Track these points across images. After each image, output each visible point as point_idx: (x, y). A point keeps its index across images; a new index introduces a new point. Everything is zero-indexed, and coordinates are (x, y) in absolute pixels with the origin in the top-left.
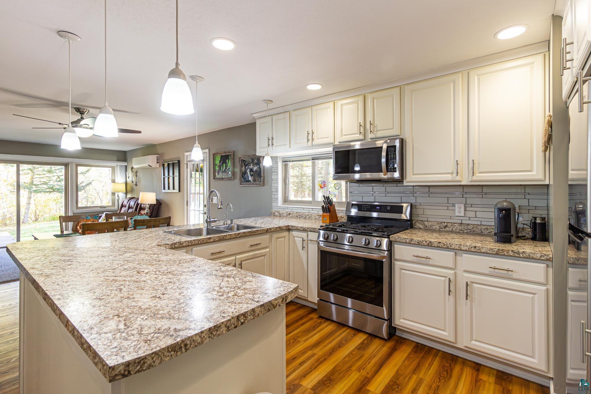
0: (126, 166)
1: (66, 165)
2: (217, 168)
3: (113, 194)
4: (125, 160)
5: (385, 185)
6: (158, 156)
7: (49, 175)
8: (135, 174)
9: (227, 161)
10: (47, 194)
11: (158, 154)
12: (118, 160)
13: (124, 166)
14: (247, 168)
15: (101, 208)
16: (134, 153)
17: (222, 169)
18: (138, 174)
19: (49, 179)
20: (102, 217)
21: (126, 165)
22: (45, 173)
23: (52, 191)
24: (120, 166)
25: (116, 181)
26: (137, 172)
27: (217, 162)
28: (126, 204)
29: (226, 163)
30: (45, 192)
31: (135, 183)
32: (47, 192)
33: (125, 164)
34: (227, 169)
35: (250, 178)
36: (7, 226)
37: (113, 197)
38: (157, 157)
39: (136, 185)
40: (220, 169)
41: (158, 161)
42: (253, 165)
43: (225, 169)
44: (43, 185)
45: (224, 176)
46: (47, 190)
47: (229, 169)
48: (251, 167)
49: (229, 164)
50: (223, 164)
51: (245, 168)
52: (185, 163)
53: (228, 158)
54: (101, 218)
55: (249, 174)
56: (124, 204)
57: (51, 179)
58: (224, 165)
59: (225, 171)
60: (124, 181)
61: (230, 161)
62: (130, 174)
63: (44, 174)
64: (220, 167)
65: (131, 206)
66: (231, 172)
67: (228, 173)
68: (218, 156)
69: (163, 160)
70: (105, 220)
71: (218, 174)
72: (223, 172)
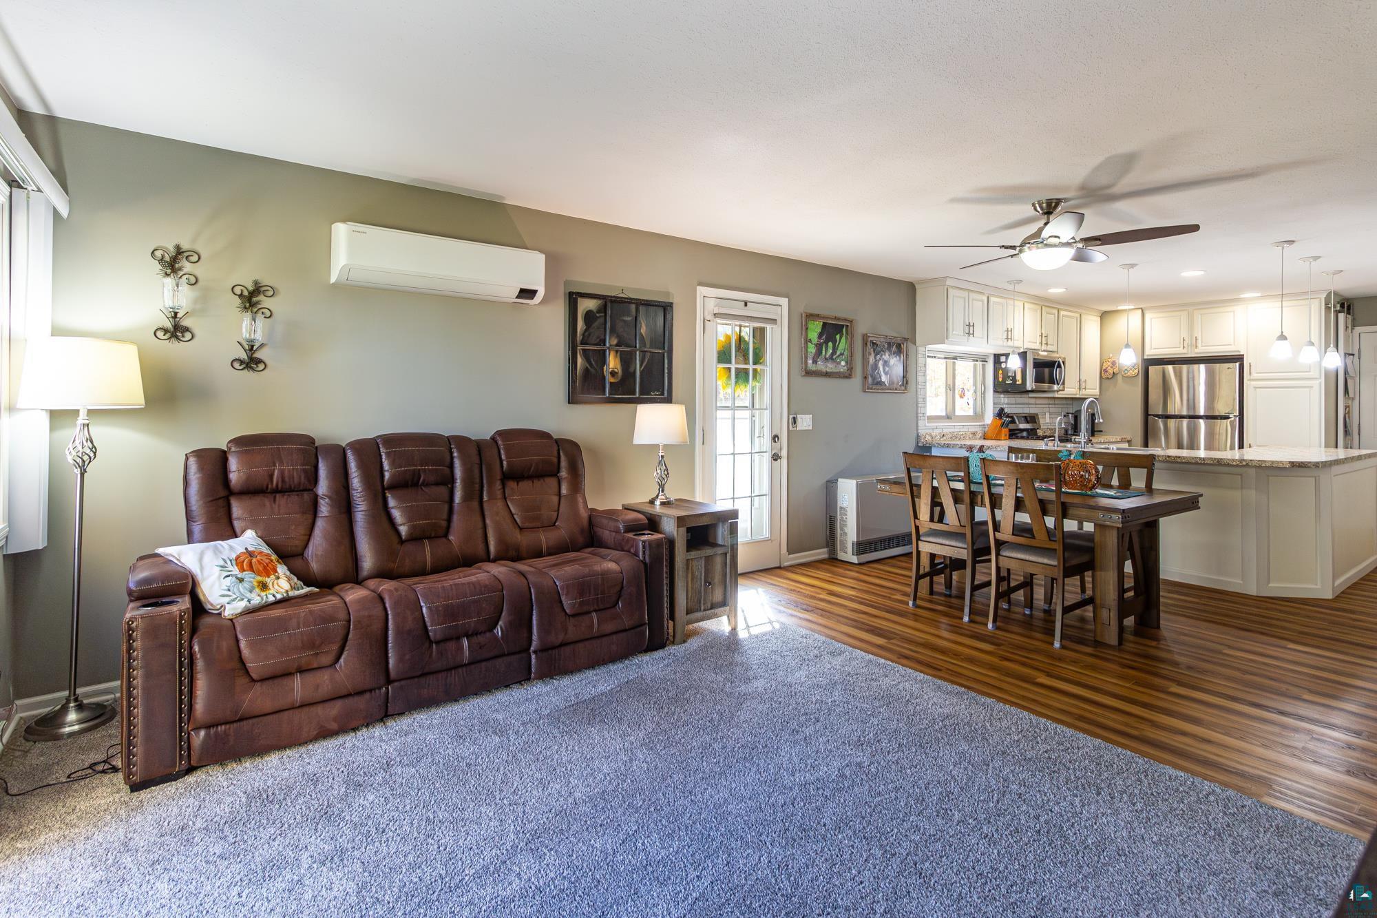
2: (812, 349)
5: (1016, 396)
9: (838, 337)
14: (878, 359)
17: (824, 352)
21: (65, 213)
27: (813, 335)
29: (834, 342)
34: (838, 353)
35: (884, 378)
40: (819, 352)
42: (889, 355)
43: (833, 354)
45: (830, 367)
47: (842, 354)
48: (886, 357)
49: (842, 345)
50: (826, 342)
51: (875, 358)
52: (701, 316)
53: (841, 332)
55: (881, 369)
58: (830, 344)
59: (831, 358)
61: (844, 338)
64: (819, 347)
66: (847, 362)
67: (840, 363)
68: (815, 323)
69: (568, 285)
70: (265, 585)
71: (813, 363)
72: (826, 359)
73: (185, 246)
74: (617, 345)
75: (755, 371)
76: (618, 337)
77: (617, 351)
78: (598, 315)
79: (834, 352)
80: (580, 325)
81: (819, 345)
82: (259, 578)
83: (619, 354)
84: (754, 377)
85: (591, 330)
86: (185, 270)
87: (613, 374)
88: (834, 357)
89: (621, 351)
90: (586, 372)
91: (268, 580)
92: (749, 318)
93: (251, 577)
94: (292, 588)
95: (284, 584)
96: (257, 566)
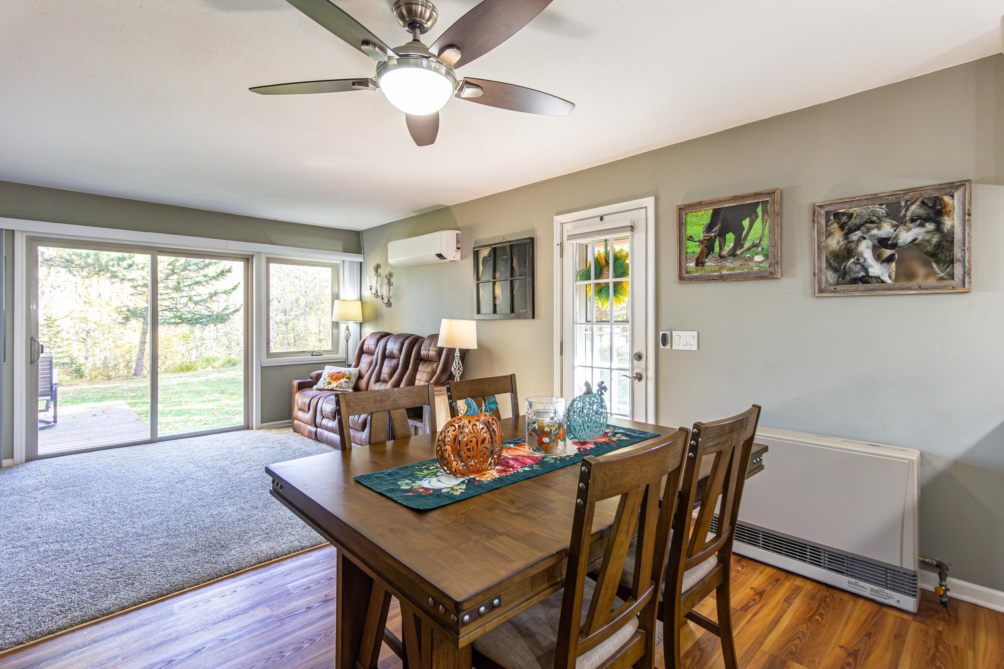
0: (361, 263)
1: (248, 259)
2: (693, 248)
3: (336, 325)
4: (358, 250)
6: (459, 232)
7: (175, 295)
8: (386, 281)
9: (746, 223)
10: (173, 327)
11: (459, 230)
12: (346, 251)
13: (357, 262)
14: (856, 238)
15: (312, 355)
16: (385, 232)
18: (392, 280)
19: (174, 302)
20: (323, 376)
21: (362, 260)
22: (169, 291)
23: (180, 323)
24: (352, 263)
25: (342, 296)
26: (391, 275)
27: (696, 230)
28: (373, 347)
30: (169, 323)
31: (386, 301)
32: (172, 323)
33: (358, 258)
34: (747, 245)
35: (876, 269)
36: (111, 381)
37: (335, 331)
38: (457, 234)
39: (389, 304)
41: (459, 246)
42: (896, 226)
43: (735, 248)
44: (165, 312)
45: (730, 268)
46: (173, 321)
48: (886, 230)
50: (722, 235)
51: (847, 238)
52: (557, 240)
54: (322, 379)
55: (869, 255)
56: (365, 347)
57: (178, 302)
58: (730, 237)
59: (733, 254)
60: (357, 296)
62: (370, 280)
63: (168, 294)
65: (392, 353)
66: (766, 256)
67: (751, 259)
68: (699, 214)
69: (476, 242)
70: (330, 383)
71: (697, 265)
72: (721, 257)
73: (378, 264)
74: (499, 278)
75: (616, 285)
76: (500, 272)
78: (489, 259)
79: (739, 243)
80: (481, 267)
81: (708, 240)
82: (331, 380)
83: (500, 283)
84: (616, 292)
85: (485, 270)
86: (379, 272)
87: (497, 298)
88: (738, 252)
91: (333, 382)
92: (598, 232)
93: (328, 379)
94: (336, 387)
95: (336, 385)
96: (334, 377)
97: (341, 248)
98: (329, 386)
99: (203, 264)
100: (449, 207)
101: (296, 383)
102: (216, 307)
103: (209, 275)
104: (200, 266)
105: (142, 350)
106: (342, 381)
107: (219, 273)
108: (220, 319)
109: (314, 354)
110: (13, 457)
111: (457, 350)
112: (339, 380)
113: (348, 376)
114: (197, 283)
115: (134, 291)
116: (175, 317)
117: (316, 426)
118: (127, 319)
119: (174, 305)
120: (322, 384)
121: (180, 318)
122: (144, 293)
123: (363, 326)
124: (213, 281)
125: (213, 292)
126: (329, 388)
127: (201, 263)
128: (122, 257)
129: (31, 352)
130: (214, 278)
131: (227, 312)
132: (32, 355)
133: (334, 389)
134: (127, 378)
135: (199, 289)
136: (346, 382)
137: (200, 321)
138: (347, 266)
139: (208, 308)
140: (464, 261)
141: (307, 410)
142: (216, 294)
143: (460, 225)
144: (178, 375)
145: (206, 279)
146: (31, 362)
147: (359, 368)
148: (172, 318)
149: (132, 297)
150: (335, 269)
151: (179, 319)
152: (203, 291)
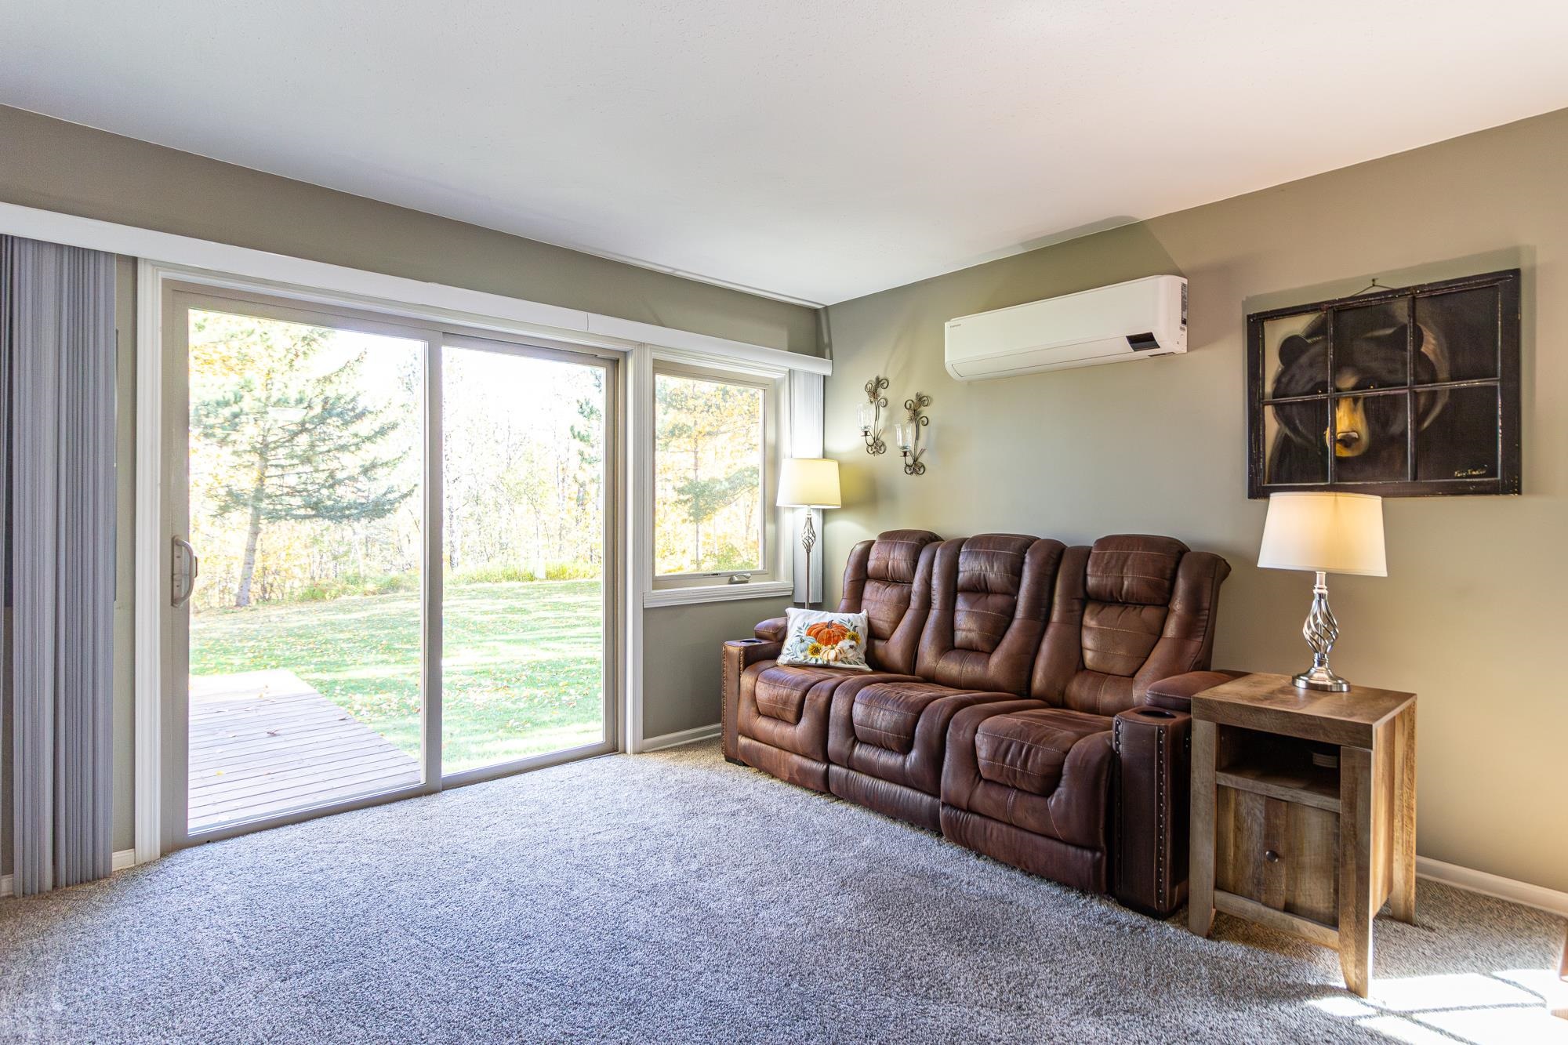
0: (826, 379)
1: (615, 363)
4: (816, 348)
6: (1192, 279)
8: (905, 414)
11: (1190, 273)
13: (819, 376)
15: (731, 582)
18: (925, 411)
20: (791, 632)
21: (828, 372)
23: (316, 516)
24: (806, 376)
26: (920, 401)
30: (297, 516)
31: (910, 459)
33: (823, 368)
37: (770, 527)
38: (1185, 285)
39: (916, 468)
41: (1185, 316)
44: (289, 498)
46: (302, 512)
54: (791, 640)
56: (872, 564)
65: (980, 580)
69: (1245, 304)
70: (816, 651)
73: (881, 377)
74: (1355, 388)
76: (1359, 370)
77: (1356, 400)
78: (1309, 341)
80: (1273, 366)
82: (817, 644)
83: (1360, 404)
85: (1295, 369)
86: (882, 396)
87: (1347, 442)
89: (1365, 399)
90: (1284, 445)
91: (823, 647)
93: (810, 641)
94: (836, 659)
95: (832, 654)
96: (824, 635)
97: (786, 345)
98: (818, 657)
99: (352, 414)
100: (1142, 225)
101: (735, 647)
102: (373, 489)
103: (360, 434)
104: (346, 417)
105: (249, 564)
106: (845, 644)
107: (377, 430)
108: (377, 509)
109: (736, 579)
110: (133, 846)
111: (1321, 577)
112: (836, 643)
113: (852, 632)
114: (343, 448)
115: (236, 460)
116: (305, 507)
117: (827, 759)
118: (224, 509)
119: (303, 486)
120: (799, 653)
121: (315, 506)
122: (253, 464)
123: (828, 518)
124: (368, 444)
125: (368, 464)
126: (820, 662)
127: (349, 413)
128: (222, 399)
129: (173, 575)
130: (369, 439)
131: (390, 496)
132: (176, 583)
133: (832, 663)
134: (225, 610)
135: (346, 458)
136: (851, 647)
137: (347, 512)
138: (799, 384)
139: (359, 490)
140: (1201, 355)
141: (791, 717)
142: (373, 466)
143: (1182, 265)
144: (304, 608)
145: (356, 440)
146: (174, 601)
147: (864, 613)
148: (299, 507)
149: (233, 470)
150: (772, 392)
151: (312, 509)
152: (351, 463)
